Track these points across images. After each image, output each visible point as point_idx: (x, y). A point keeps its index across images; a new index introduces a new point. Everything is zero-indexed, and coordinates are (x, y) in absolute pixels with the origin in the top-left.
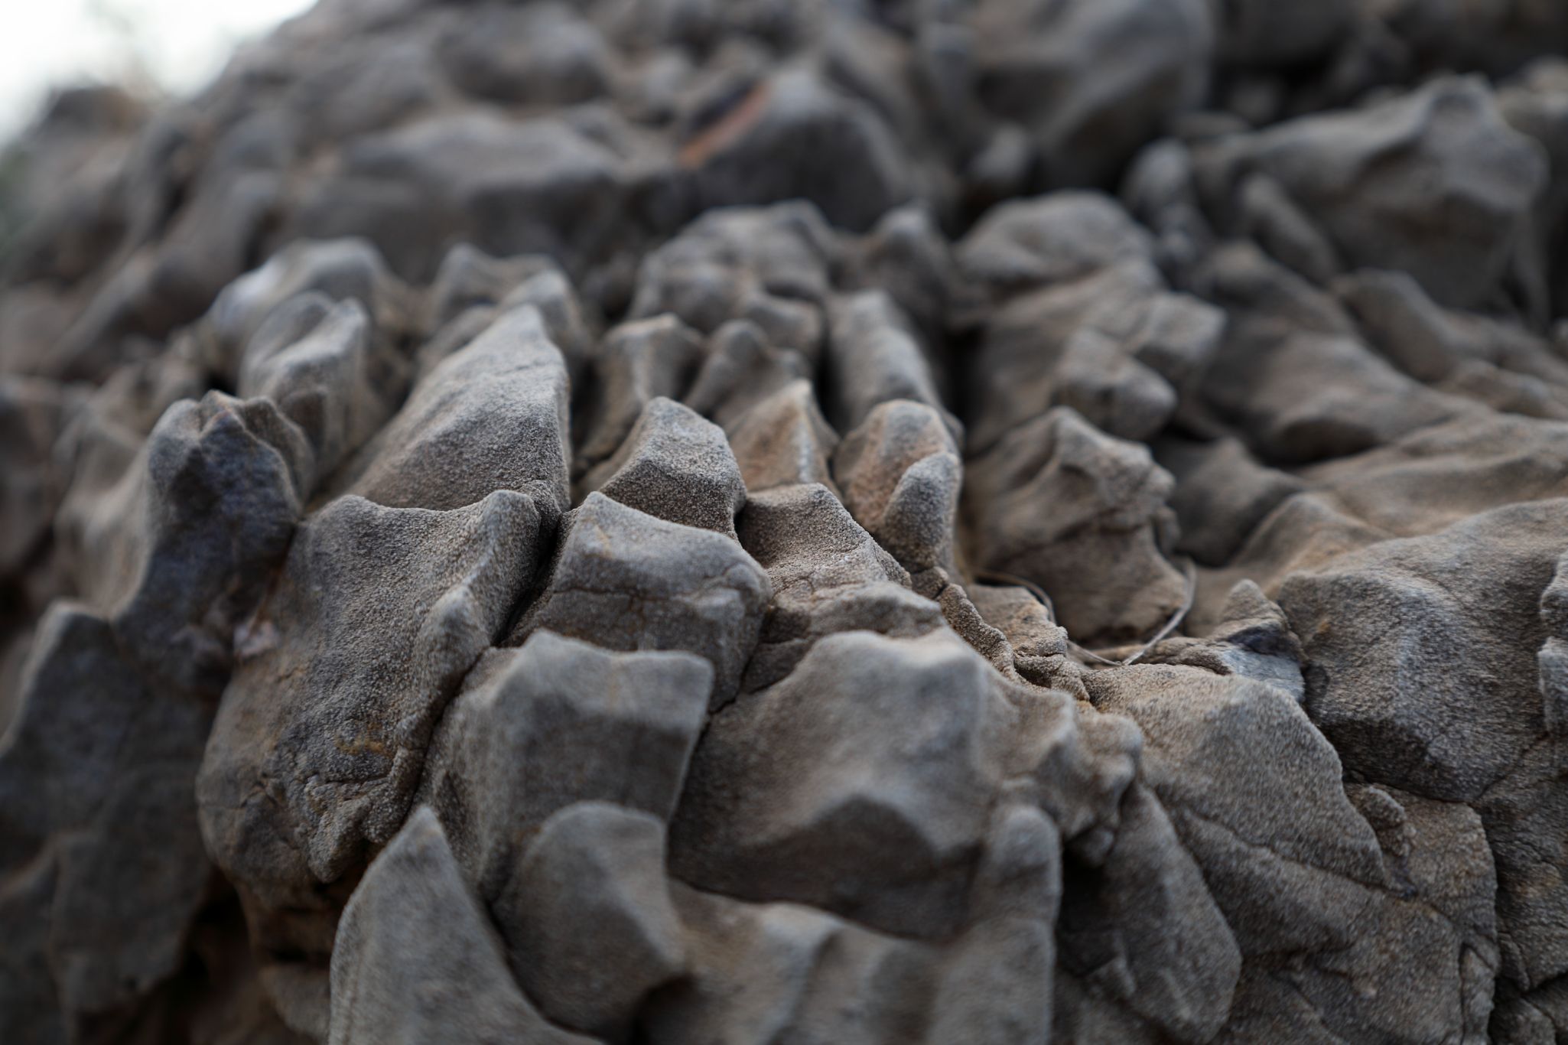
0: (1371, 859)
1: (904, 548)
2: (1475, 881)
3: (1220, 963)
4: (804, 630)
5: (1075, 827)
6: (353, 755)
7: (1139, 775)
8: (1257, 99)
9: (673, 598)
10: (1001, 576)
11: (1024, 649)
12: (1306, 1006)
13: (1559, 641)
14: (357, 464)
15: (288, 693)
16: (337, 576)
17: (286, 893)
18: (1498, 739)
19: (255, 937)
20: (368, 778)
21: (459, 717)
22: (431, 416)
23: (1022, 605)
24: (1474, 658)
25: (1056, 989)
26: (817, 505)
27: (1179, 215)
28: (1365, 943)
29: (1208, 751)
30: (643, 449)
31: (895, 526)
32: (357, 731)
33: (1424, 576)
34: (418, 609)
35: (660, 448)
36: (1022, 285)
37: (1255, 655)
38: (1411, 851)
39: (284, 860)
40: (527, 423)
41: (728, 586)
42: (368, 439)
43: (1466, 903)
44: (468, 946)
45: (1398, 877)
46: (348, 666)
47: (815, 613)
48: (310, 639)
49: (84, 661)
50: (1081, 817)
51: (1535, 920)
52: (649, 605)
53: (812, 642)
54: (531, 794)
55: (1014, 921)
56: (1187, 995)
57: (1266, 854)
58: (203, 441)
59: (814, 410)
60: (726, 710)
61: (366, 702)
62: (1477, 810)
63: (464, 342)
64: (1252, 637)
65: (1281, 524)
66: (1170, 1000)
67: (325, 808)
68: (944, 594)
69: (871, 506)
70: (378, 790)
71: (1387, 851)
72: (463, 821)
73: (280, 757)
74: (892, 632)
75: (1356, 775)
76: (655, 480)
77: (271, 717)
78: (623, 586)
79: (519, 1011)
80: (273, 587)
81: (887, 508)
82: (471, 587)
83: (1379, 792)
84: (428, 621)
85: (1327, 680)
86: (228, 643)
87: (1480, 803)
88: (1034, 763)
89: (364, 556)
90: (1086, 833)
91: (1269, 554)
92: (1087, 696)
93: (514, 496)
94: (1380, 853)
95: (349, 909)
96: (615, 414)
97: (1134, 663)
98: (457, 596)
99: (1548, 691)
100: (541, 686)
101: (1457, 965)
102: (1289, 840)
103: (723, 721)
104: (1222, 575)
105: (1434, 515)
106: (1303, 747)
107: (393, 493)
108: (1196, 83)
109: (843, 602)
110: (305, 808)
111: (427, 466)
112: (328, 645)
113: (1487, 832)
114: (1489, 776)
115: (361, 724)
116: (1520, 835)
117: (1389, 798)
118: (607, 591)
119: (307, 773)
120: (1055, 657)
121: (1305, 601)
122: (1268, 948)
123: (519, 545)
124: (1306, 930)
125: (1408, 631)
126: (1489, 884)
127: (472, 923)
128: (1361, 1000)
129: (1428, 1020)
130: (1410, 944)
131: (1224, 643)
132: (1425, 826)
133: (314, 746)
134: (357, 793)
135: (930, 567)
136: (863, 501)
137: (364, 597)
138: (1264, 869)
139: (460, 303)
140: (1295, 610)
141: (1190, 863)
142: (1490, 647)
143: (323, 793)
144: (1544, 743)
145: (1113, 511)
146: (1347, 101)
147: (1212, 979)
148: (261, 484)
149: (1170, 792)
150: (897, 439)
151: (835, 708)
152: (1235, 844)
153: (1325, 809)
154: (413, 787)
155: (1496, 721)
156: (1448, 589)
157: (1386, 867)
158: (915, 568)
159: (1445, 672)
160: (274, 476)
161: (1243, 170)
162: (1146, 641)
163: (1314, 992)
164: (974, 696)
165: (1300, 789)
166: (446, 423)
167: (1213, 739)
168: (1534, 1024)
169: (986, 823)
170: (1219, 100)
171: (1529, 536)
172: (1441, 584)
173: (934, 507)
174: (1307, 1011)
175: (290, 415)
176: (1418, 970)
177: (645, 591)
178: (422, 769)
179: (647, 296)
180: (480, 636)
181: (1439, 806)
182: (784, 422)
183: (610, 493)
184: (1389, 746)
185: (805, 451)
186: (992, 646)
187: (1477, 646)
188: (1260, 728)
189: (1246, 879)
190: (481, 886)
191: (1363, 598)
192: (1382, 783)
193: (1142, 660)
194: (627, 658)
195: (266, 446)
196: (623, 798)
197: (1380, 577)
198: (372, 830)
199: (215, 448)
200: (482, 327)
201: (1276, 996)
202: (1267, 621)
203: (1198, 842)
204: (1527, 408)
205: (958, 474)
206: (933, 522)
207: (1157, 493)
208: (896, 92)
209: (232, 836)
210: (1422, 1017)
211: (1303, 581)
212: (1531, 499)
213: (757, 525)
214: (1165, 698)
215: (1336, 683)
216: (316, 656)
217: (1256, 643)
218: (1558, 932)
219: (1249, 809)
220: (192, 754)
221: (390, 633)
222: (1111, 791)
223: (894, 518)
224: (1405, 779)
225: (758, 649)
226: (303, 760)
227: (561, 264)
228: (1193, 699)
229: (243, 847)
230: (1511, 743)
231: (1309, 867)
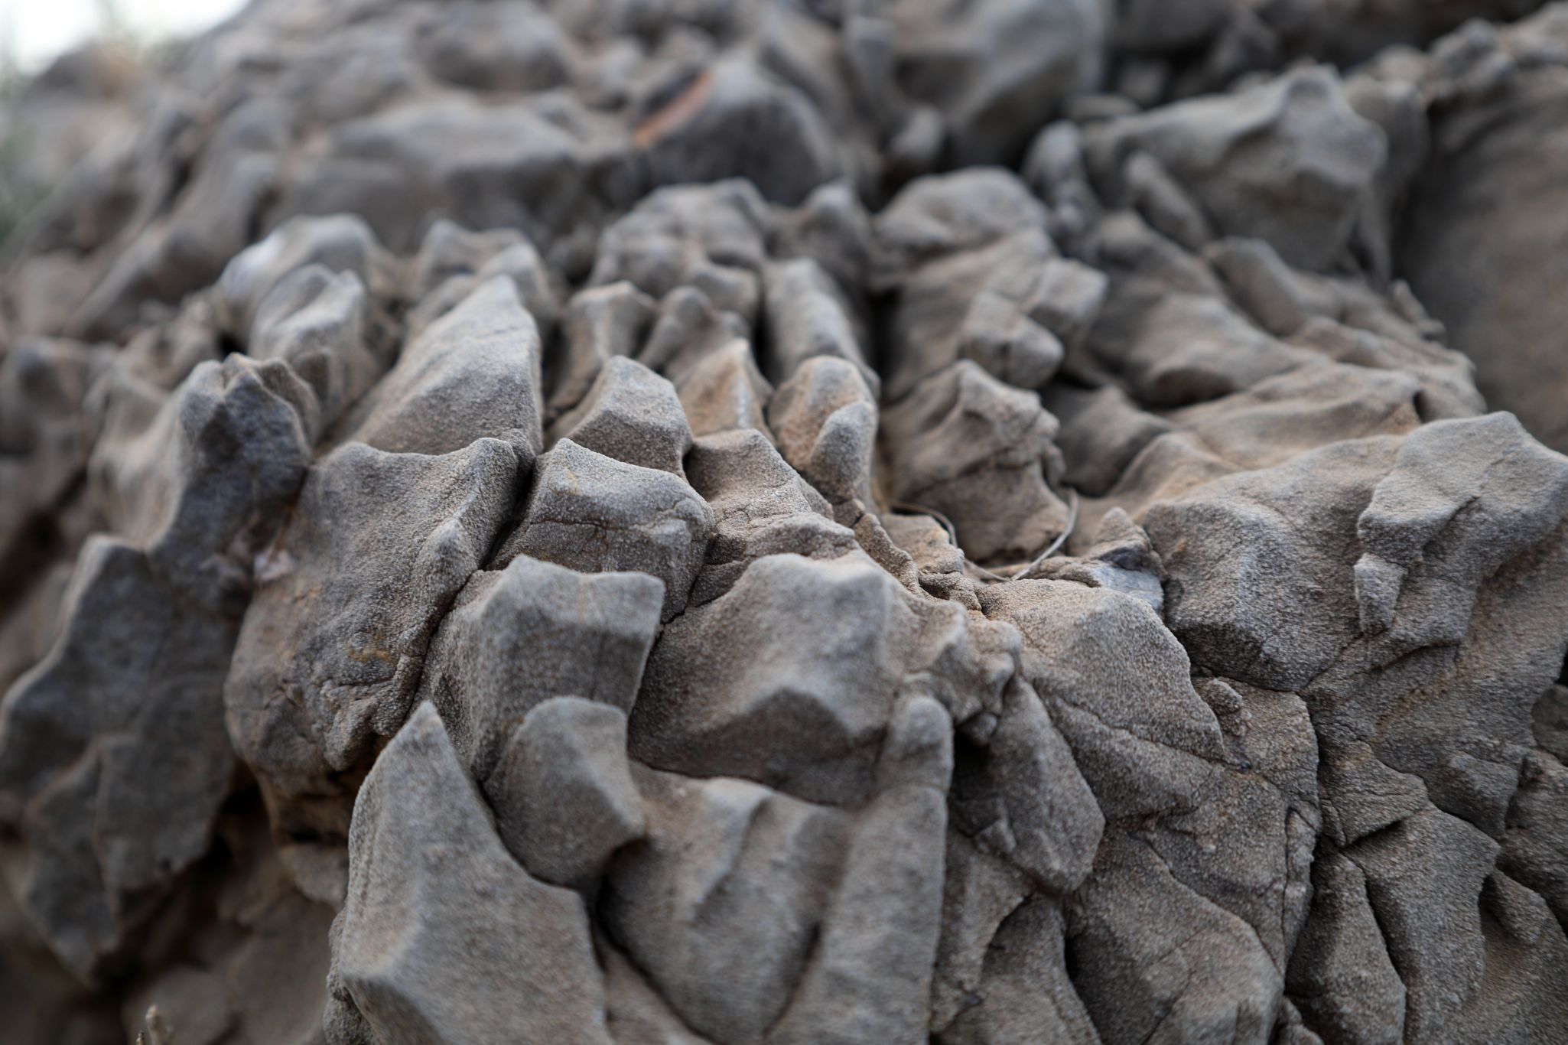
0: (1212, 738)
1: (827, 483)
2: (1299, 756)
3: (1086, 824)
4: (741, 553)
5: (965, 714)
6: (363, 662)
7: (1019, 670)
8: (1146, 81)
9: (631, 528)
10: (912, 507)
11: (928, 568)
12: (1158, 860)
13: (1373, 556)
14: (357, 414)
15: (305, 611)
16: (345, 512)
17: (303, 783)
18: (1322, 639)
19: (275, 822)
20: (376, 681)
21: (453, 628)
22: (422, 374)
23: (927, 531)
24: (1302, 571)
25: (948, 846)
26: (752, 448)
27: (1072, 189)
28: (1206, 807)
29: (1077, 650)
30: (604, 401)
31: (819, 465)
32: (365, 641)
33: (1263, 503)
34: (416, 539)
35: (619, 400)
36: (933, 252)
37: (1122, 571)
38: (1247, 732)
39: (303, 752)
40: (505, 380)
41: (678, 517)
42: (365, 393)
43: (1292, 774)
44: (464, 815)
45: (1235, 753)
46: (356, 588)
47: (750, 539)
48: (322, 565)
49: (123, 586)
50: (970, 704)
51: (1351, 788)
52: (610, 533)
53: (748, 563)
54: (514, 690)
55: (914, 790)
56: (1059, 850)
57: (1125, 734)
58: (227, 397)
59: (752, 365)
60: (676, 621)
61: (373, 617)
62: (1303, 697)
63: (447, 308)
64: (1120, 556)
65: (1150, 460)
66: (1045, 854)
67: (339, 707)
68: (861, 522)
69: (800, 448)
70: (384, 691)
71: (1226, 732)
72: (457, 716)
73: (298, 665)
74: (814, 553)
75: (1205, 670)
76: (615, 427)
77: (289, 632)
78: (588, 519)
79: (509, 868)
80: (288, 521)
81: (813, 450)
82: (461, 520)
83: (1222, 684)
84: (425, 548)
85: (1182, 591)
86: (249, 569)
87: (1306, 691)
88: (930, 662)
89: (368, 494)
90: (974, 718)
91: (1140, 485)
92: (979, 606)
93: (496, 443)
94: (1220, 734)
95: (363, 788)
96: (579, 369)
97: (1020, 579)
98: (450, 527)
99: (1362, 598)
100: (522, 602)
101: (1283, 825)
102: (1144, 723)
103: (674, 630)
104: (1100, 504)
105: (1278, 451)
106: (1157, 646)
107: (391, 440)
108: (1091, 67)
109: (774, 529)
110: (322, 707)
111: (419, 417)
112: (338, 570)
113: (1311, 716)
114: (1314, 669)
115: (369, 636)
116: (1339, 718)
117: (1229, 688)
118: (575, 522)
119: (324, 678)
120: (953, 574)
121: (1166, 525)
122: (1127, 813)
123: (500, 483)
124: (1157, 797)
125: (1248, 550)
126: (1311, 758)
127: (467, 796)
128: (1204, 854)
129: (1258, 870)
130: (1245, 808)
131: (1096, 561)
132: (1259, 712)
133: (328, 655)
134: (366, 694)
135: (850, 499)
136: (792, 444)
137: (369, 529)
138: (1123, 748)
139: (442, 272)
140: (1157, 533)
141: (1061, 742)
142: (1316, 562)
143: (337, 695)
144: (1360, 642)
145: (1006, 450)
146: (1221, 85)
147: (1079, 837)
148: (277, 433)
149: (1045, 683)
150: (822, 390)
151: (766, 617)
152: (1099, 727)
153: (1175, 697)
154: (414, 687)
155: (1320, 623)
156: (1282, 513)
157: (1226, 745)
158: (837, 500)
159: (1278, 583)
160: (288, 426)
161: (1128, 148)
162: (1033, 560)
163: (1165, 848)
164: (881, 607)
165: (1154, 681)
166: (435, 380)
167: (1081, 640)
168: (1347, 873)
169: (891, 710)
170: (1111, 83)
171: (1353, 468)
172: (1277, 510)
173: (853, 448)
174: (1159, 864)
175: (300, 372)
176: (1250, 829)
177: (607, 522)
178: (421, 673)
179: (606, 265)
180: (469, 561)
181: (1272, 694)
182: (724, 376)
183: (576, 439)
184: (1231, 646)
185: (743, 401)
186: (900, 565)
187: (1306, 562)
188: (1121, 631)
189: (1108, 756)
190: (473, 768)
191: (1213, 522)
192: (1225, 676)
193: (1028, 576)
194: (594, 577)
195: (281, 401)
196: (591, 694)
197: (1226, 504)
198: (380, 724)
199: (237, 403)
200: (465, 294)
201: (1133, 853)
202: (1132, 543)
203: (1068, 726)
204: (1360, 358)
205: (873, 420)
206: (852, 461)
207: (1045, 434)
208: (825, 79)
209: (257, 734)
210: (1253, 867)
211: (1164, 509)
212: (1359, 437)
213: (702, 465)
214: (1043, 607)
215: (1189, 593)
216: (328, 579)
217: (1127, 562)
218: (1370, 798)
219: (1111, 698)
220: (219, 664)
221: (392, 559)
222: (994, 684)
223: (818, 458)
224: (1245, 673)
225: (703, 570)
226: (319, 667)
227: (530, 237)
228: (1066, 607)
229: (267, 742)
230: (1332, 642)
231: (1161, 745)
